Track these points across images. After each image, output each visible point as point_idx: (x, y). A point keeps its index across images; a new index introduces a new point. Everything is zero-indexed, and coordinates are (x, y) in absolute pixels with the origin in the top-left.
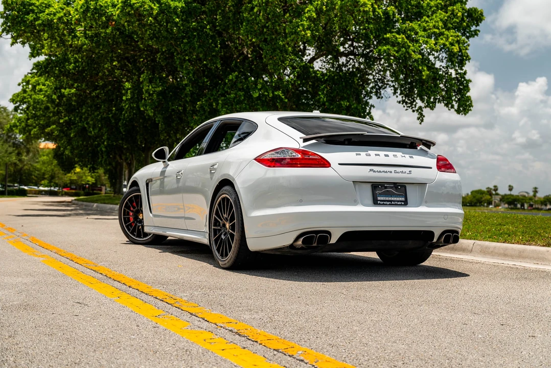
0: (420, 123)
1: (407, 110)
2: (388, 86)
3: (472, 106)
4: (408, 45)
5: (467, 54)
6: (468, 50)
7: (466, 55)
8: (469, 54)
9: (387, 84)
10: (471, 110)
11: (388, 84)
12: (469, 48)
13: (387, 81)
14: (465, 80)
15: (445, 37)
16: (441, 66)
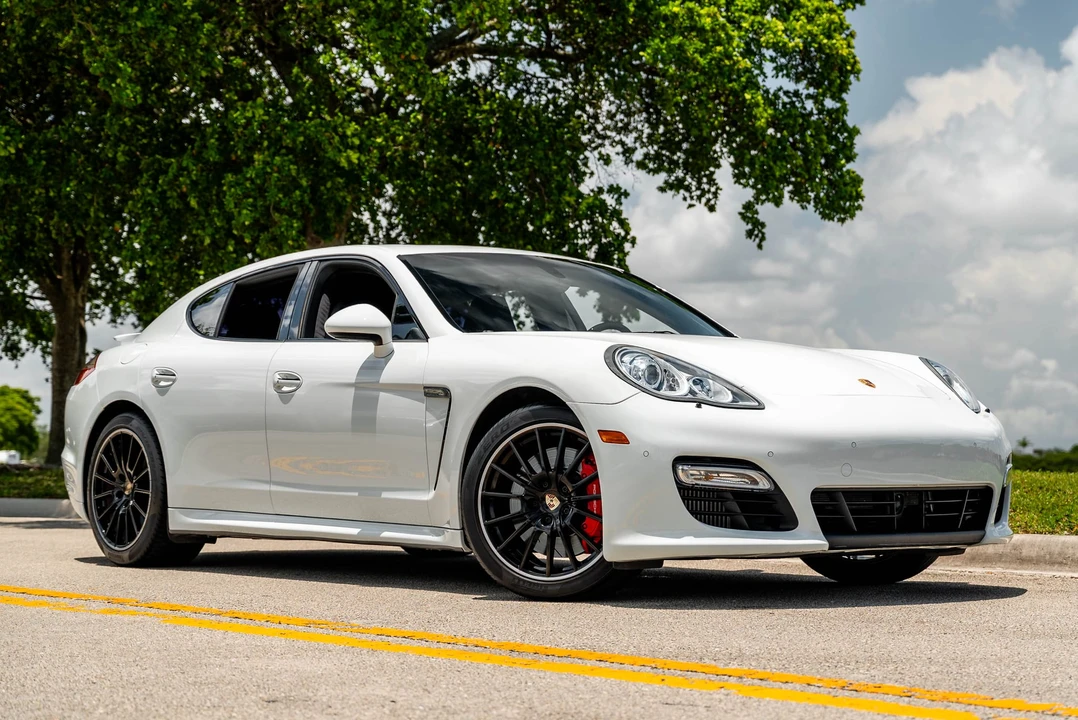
0: (760, 246)
1: (691, 206)
2: (607, 142)
3: (862, 198)
4: (727, 34)
5: (854, 57)
6: (853, 47)
7: (852, 61)
8: (858, 58)
9: (605, 137)
10: (859, 208)
11: (609, 137)
12: (853, 42)
13: (604, 129)
14: (844, 127)
15: (803, 14)
16: (780, 89)
